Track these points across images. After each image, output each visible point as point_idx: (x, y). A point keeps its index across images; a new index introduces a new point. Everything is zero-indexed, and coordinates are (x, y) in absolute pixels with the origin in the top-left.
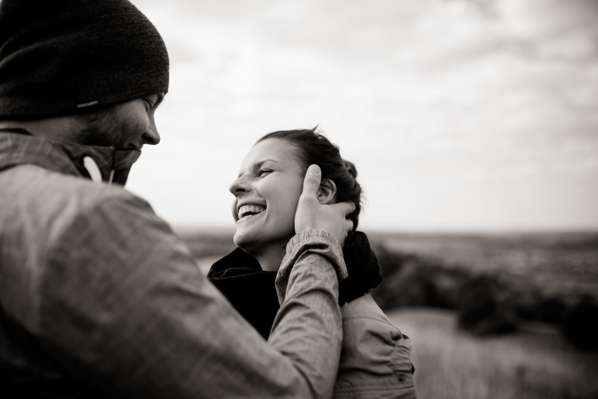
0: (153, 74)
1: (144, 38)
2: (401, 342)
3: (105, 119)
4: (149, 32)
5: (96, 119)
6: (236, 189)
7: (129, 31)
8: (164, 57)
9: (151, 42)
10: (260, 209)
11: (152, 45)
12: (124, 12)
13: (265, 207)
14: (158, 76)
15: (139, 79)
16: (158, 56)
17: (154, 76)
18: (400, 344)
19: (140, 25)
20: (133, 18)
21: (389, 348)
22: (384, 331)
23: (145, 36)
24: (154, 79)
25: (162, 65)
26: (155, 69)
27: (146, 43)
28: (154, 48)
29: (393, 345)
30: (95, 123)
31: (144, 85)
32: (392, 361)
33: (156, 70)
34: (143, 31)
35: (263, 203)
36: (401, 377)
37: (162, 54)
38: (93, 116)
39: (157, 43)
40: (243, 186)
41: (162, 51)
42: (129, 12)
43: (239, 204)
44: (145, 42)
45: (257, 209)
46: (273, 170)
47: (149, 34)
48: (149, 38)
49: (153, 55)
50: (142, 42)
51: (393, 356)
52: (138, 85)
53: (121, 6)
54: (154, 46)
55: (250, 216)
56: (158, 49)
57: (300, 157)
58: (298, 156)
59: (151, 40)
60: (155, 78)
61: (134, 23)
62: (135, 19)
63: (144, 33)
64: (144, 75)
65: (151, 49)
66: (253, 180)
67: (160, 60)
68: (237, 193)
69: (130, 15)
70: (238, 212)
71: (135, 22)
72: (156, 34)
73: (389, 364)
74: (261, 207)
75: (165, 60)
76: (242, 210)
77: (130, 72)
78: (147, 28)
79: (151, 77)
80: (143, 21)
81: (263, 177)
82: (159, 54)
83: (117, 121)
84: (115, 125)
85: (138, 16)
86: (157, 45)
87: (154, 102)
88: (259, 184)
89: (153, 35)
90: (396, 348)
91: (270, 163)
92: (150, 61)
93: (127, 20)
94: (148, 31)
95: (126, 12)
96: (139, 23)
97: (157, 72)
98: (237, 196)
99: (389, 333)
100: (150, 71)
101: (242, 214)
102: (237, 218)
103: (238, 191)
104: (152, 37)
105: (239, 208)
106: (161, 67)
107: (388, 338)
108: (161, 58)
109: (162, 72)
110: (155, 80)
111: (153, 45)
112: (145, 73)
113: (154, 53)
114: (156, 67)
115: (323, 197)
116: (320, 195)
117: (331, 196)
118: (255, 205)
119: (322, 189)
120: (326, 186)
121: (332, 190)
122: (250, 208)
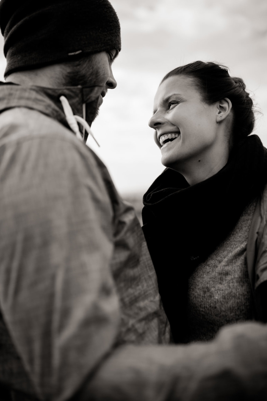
3: (85, 65)
5: (78, 65)
6: (153, 124)
10: (176, 135)
13: (178, 133)
14: (116, 36)
15: (105, 36)
16: (116, 22)
17: (114, 36)
24: (114, 38)
25: (118, 29)
27: (108, 12)
30: (78, 67)
31: (109, 41)
35: (176, 130)
38: (77, 62)
40: (159, 120)
43: (158, 134)
45: (173, 136)
46: (179, 102)
52: (105, 41)
55: (170, 142)
57: (197, 85)
58: (195, 85)
65: (111, 16)
66: (165, 113)
67: (117, 25)
68: (155, 126)
70: (160, 141)
74: (176, 133)
76: (162, 139)
77: (100, 31)
81: (172, 109)
82: (116, 20)
83: (93, 68)
84: (91, 70)
87: (114, 56)
88: (170, 116)
91: (175, 96)
92: (111, 24)
97: (115, 33)
98: (156, 129)
100: (112, 32)
101: (162, 142)
102: (160, 146)
103: (155, 125)
105: (159, 138)
106: (118, 31)
109: (118, 34)
112: (109, 33)
115: (222, 113)
116: (220, 113)
117: (228, 110)
118: (171, 133)
119: (220, 106)
120: (223, 104)
121: (228, 106)
122: (168, 136)
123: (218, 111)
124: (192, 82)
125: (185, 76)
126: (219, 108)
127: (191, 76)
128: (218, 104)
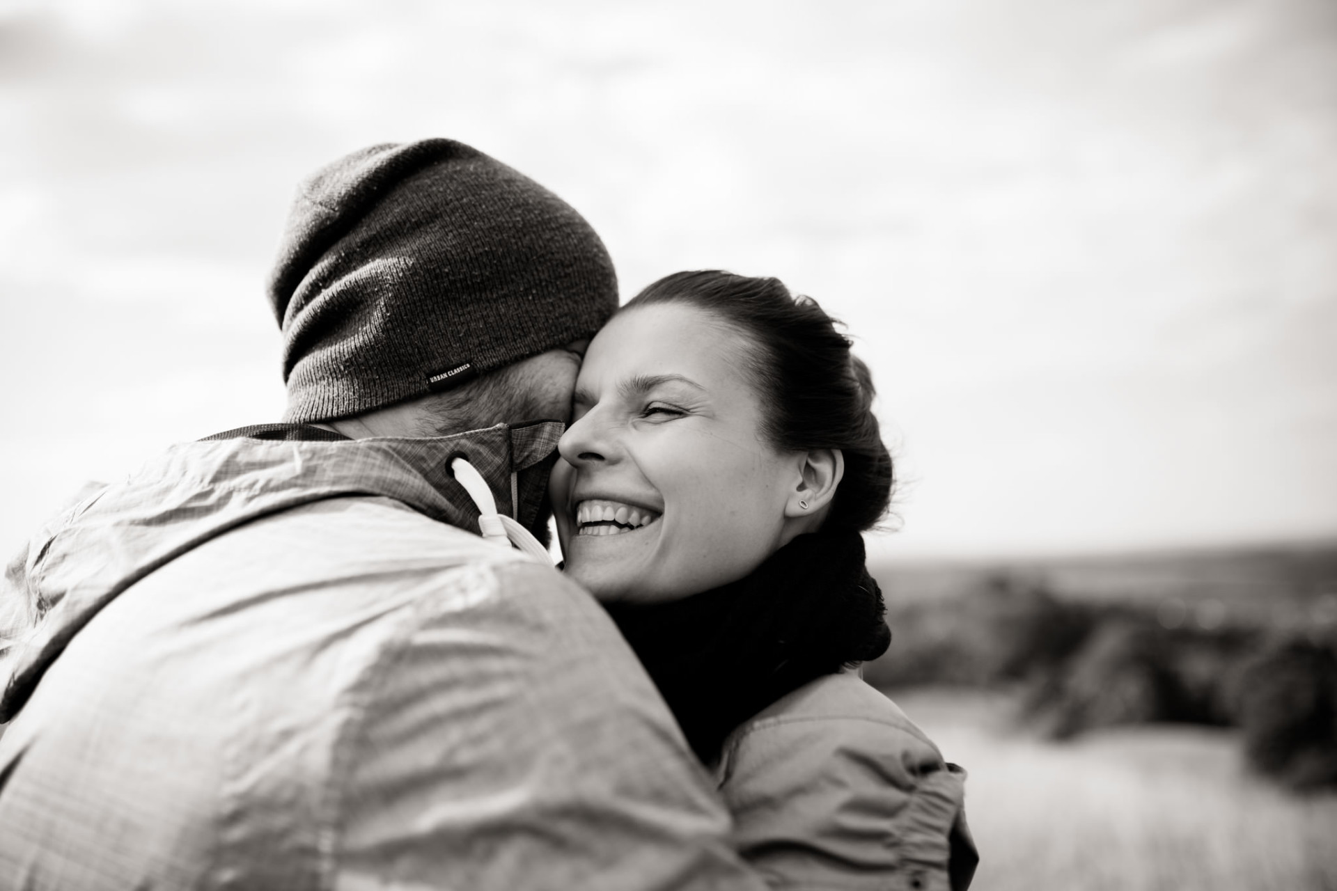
0: (582, 296)
1: (553, 229)
2: (936, 781)
4: (562, 216)
6: (579, 453)
7: (518, 219)
8: (601, 262)
9: (569, 235)
10: (641, 517)
11: (571, 240)
12: (505, 186)
13: (656, 514)
14: (593, 298)
15: (551, 308)
16: (588, 260)
17: (583, 299)
18: (928, 788)
19: (540, 207)
20: (526, 195)
21: (894, 796)
22: (885, 751)
23: (553, 225)
24: (584, 306)
25: (599, 278)
26: (583, 286)
27: (557, 238)
28: (576, 246)
29: (910, 789)
32: (897, 833)
33: (586, 288)
34: (547, 216)
35: (656, 505)
36: (919, 878)
37: (596, 255)
39: (582, 236)
40: (601, 445)
41: (595, 250)
42: (518, 186)
44: (556, 235)
45: (634, 518)
47: (562, 221)
48: (564, 228)
49: (575, 258)
50: (547, 236)
51: (905, 819)
52: (550, 321)
53: (500, 177)
54: (575, 241)
56: (584, 247)
59: (569, 230)
60: (585, 303)
61: (528, 204)
62: (530, 196)
63: (550, 219)
64: (561, 299)
65: (570, 248)
67: (592, 267)
68: (581, 462)
69: (519, 191)
71: (531, 201)
72: (577, 221)
73: (891, 840)
74: (644, 512)
75: (603, 268)
76: (591, 511)
77: (530, 298)
78: (557, 210)
79: (576, 302)
80: (547, 199)
82: (589, 255)
85: (536, 192)
86: (581, 239)
89: (571, 221)
90: (915, 799)
91: (678, 386)
92: (570, 270)
93: (512, 200)
94: (558, 215)
95: (509, 186)
96: (539, 203)
97: (588, 291)
99: (898, 755)
100: (574, 291)
103: (585, 457)
104: (568, 225)
106: (598, 282)
107: (897, 768)
108: (594, 262)
109: (600, 291)
110: (587, 308)
111: (573, 239)
112: (562, 296)
113: (576, 255)
114: (584, 283)
115: (808, 493)
116: (801, 487)
117: (829, 488)
118: (631, 504)
119: (807, 465)
120: (816, 460)
121: (831, 471)
122: (615, 512)
123: (800, 479)
124: (747, 356)
125: (730, 325)
126: (802, 470)
127: (749, 334)
128: (802, 458)
